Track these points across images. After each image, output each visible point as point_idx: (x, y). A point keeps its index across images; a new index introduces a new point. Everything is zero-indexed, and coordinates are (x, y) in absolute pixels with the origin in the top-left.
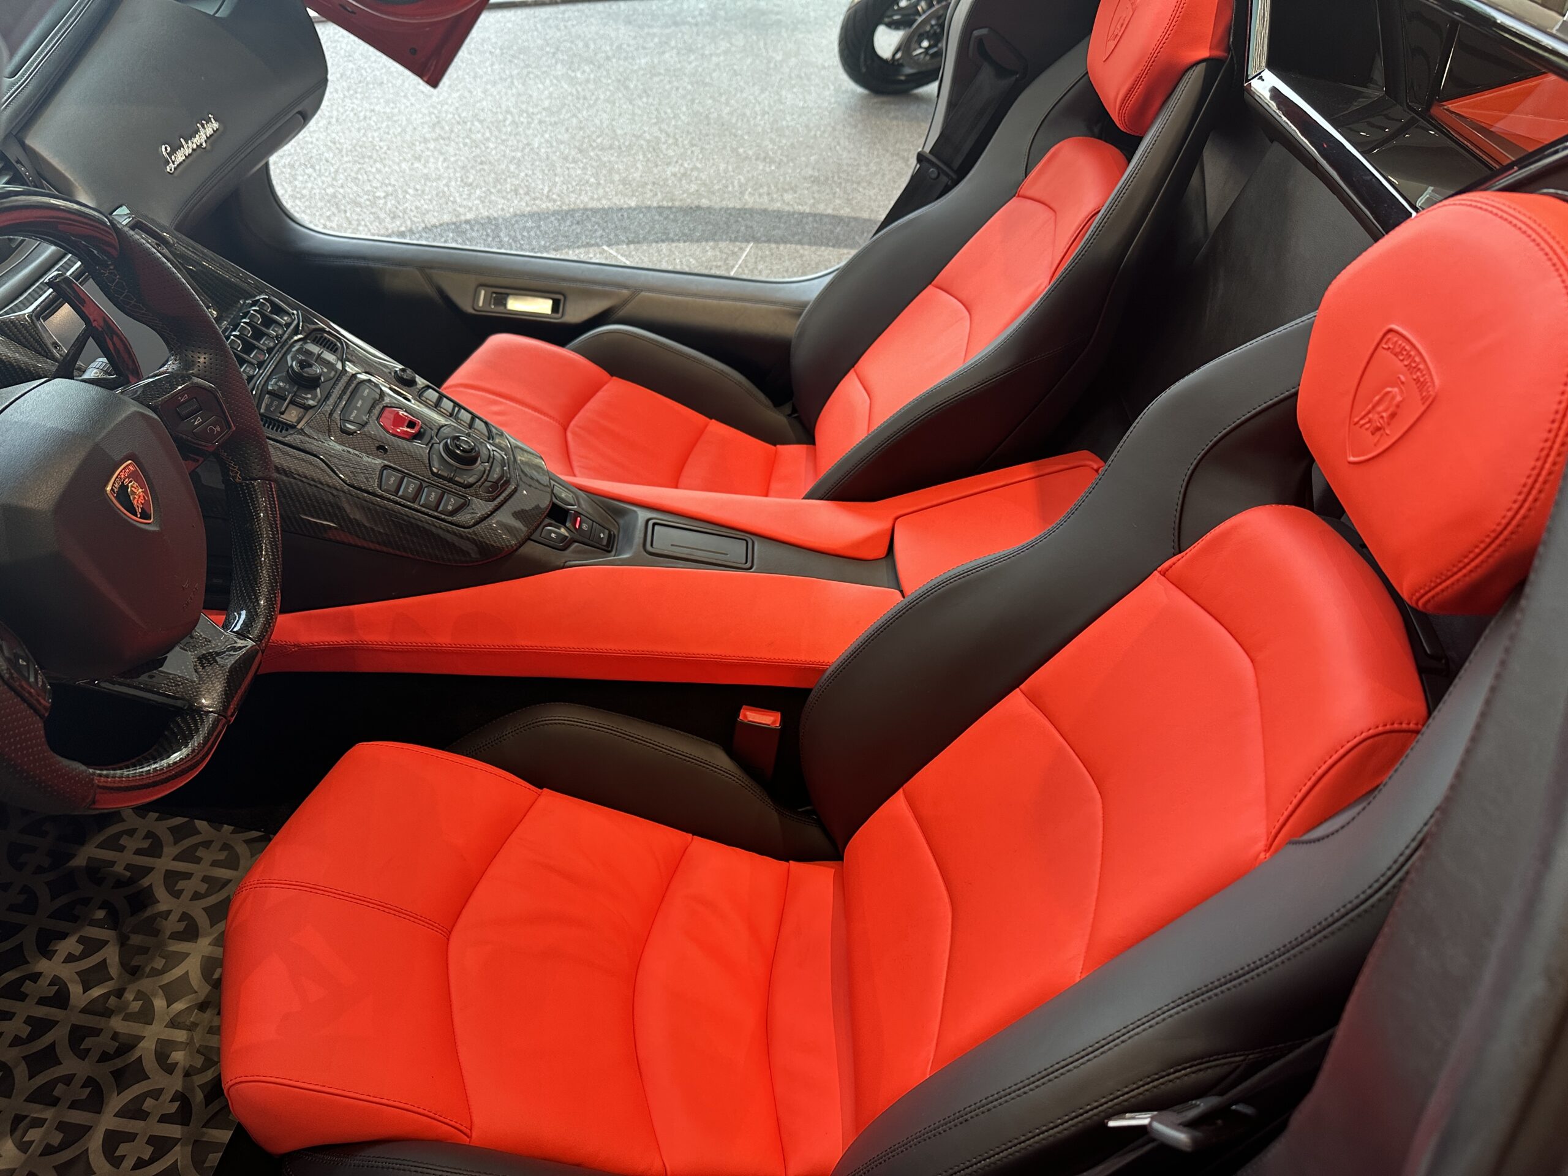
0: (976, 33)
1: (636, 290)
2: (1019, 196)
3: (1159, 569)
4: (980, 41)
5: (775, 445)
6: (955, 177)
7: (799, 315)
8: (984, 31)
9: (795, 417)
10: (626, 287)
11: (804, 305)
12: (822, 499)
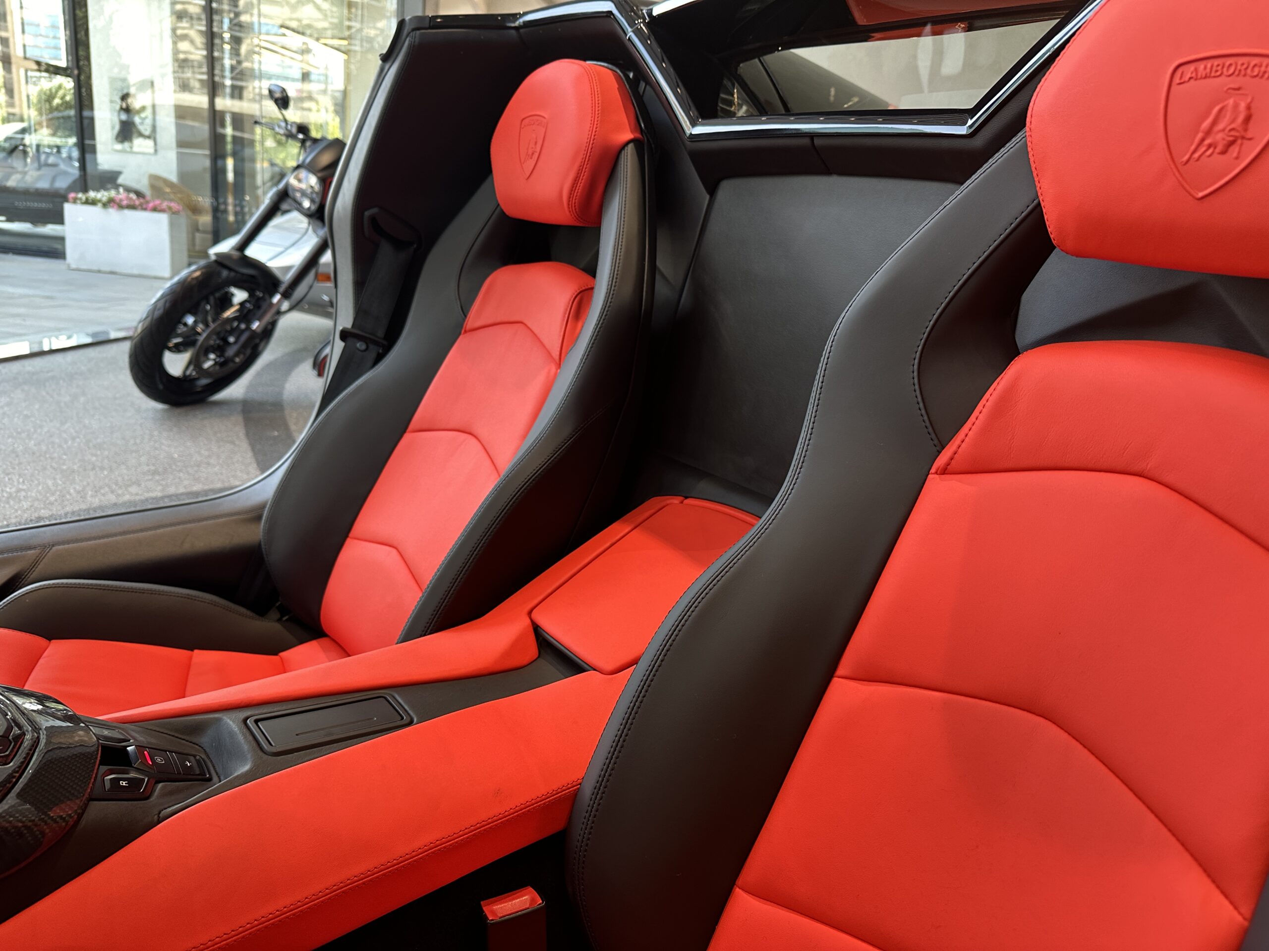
0: (367, 214)
1: (46, 547)
2: (466, 332)
3: (933, 470)
4: (373, 219)
5: (276, 654)
6: (385, 343)
7: (259, 518)
8: (374, 210)
9: (286, 620)
10: (30, 548)
11: (262, 507)
12: (425, 635)
